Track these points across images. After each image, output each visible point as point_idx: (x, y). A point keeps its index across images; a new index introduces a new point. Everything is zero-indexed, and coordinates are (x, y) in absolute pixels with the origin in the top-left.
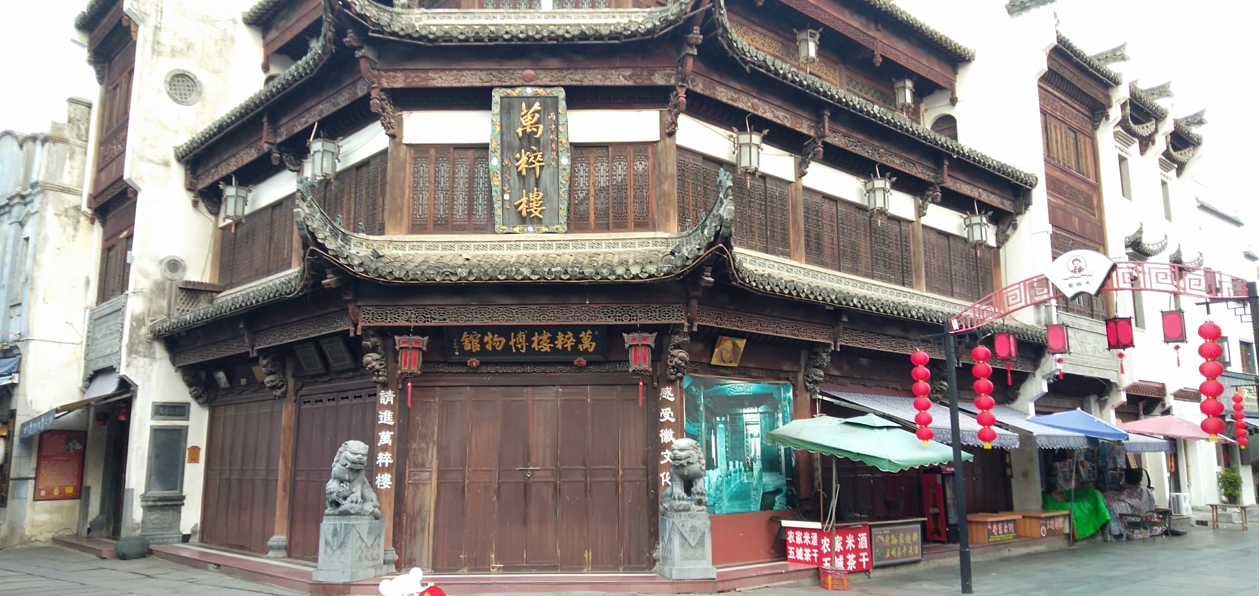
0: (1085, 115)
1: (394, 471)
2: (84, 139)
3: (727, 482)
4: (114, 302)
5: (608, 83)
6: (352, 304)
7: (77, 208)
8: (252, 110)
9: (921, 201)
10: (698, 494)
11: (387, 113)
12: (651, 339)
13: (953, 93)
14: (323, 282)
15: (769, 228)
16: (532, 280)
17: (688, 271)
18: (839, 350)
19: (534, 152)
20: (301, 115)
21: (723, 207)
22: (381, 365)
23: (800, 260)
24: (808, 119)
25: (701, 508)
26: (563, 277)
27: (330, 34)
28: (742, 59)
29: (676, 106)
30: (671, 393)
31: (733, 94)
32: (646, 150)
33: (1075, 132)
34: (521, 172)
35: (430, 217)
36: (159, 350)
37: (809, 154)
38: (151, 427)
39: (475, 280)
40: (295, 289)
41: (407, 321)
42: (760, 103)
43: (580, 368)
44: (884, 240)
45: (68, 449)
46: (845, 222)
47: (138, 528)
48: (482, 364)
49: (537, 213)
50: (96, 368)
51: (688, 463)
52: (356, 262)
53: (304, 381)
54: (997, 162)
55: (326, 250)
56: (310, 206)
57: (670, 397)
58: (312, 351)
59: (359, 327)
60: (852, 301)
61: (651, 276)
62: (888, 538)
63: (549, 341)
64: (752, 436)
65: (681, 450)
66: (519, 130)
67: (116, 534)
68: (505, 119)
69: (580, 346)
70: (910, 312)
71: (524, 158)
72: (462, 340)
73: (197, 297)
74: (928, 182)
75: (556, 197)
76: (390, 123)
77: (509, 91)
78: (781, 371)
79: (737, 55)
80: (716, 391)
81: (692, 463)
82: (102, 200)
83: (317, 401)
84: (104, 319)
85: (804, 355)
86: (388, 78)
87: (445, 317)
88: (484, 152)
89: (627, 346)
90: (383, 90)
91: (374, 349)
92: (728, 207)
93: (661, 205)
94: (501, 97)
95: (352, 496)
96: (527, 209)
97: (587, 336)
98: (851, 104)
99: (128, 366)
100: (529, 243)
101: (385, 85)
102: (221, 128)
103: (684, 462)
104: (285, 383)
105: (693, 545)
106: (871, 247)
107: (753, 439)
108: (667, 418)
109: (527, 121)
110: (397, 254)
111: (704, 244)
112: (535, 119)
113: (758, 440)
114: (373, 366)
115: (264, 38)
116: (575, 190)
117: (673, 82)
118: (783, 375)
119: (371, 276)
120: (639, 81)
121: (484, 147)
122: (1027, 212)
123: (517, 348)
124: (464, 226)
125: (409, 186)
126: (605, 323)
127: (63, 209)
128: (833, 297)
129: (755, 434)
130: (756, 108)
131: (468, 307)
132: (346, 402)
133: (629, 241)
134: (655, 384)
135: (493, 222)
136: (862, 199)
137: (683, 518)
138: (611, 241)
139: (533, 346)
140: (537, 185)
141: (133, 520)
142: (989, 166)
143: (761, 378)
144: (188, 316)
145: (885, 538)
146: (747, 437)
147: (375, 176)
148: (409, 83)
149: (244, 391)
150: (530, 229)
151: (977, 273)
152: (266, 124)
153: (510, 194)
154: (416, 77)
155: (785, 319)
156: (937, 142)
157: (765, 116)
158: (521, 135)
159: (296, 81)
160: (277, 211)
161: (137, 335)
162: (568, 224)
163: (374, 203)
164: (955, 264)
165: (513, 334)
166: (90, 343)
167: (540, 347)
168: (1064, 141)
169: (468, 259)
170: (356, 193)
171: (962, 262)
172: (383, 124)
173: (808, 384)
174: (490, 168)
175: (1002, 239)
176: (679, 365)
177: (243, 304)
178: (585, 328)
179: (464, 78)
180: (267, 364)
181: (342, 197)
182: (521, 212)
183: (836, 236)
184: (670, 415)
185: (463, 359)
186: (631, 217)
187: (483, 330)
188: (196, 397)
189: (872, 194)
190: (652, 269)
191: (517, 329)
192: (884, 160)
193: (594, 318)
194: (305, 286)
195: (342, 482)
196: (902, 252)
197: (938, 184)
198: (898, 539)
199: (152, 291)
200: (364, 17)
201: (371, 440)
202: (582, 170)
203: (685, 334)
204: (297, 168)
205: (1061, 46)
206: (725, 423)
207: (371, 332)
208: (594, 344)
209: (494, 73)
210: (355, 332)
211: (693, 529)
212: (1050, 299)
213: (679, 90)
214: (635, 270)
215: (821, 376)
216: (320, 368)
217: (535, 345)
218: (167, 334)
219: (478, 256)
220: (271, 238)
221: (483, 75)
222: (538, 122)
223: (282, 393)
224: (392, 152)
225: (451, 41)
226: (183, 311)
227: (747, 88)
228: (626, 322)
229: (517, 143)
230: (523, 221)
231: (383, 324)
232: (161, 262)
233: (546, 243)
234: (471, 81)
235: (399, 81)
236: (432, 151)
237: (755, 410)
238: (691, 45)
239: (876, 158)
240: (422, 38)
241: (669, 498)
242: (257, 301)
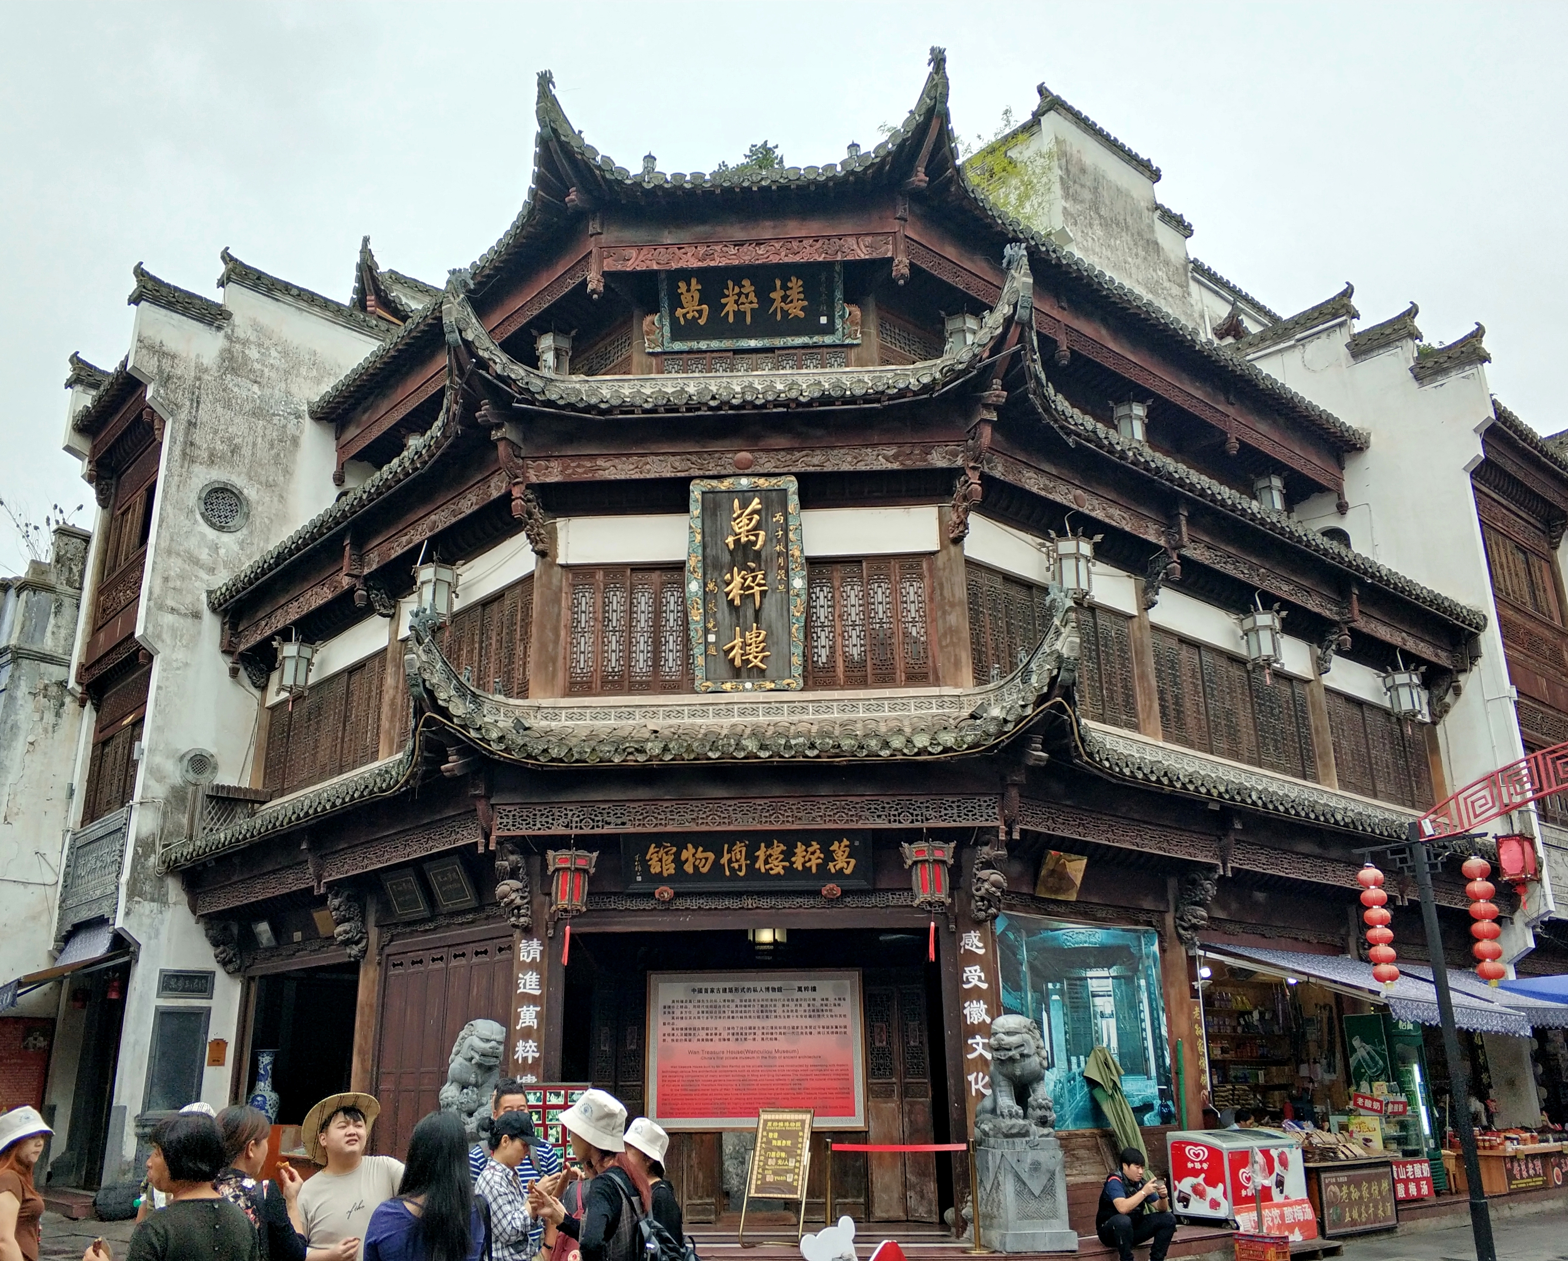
0: (1536, 527)
1: (541, 1071)
2: (77, 585)
3: (1070, 1091)
4: (111, 819)
5: (861, 467)
6: (483, 802)
7: (62, 684)
8: (330, 529)
9: (1319, 651)
10: (1041, 1107)
11: (536, 520)
12: (946, 852)
13: (1341, 496)
14: (443, 767)
15: (1105, 686)
16: (760, 758)
17: (1007, 742)
18: (1230, 874)
19: (753, 571)
20: (401, 532)
21: (1061, 638)
22: (522, 898)
23: (1154, 735)
24: (1156, 522)
25: (1046, 1131)
26: (808, 753)
27: (455, 407)
28: (1062, 427)
29: (965, 498)
30: (980, 940)
31: (1047, 482)
32: (919, 565)
33: (1525, 553)
34: (733, 600)
35: (596, 670)
36: (174, 889)
37: (1158, 574)
38: (157, 1008)
39: (672, 760)
40: (397, 782)
41: (567, 826)
42: (1086, 496)
43: (832, 901)
44: (1272, 709)
45: (26, 1048)
46: (1215, 679)
47: (129, 1171)
48: (678, 895)
49: (756, 662)
50: (76, 921)
51: (1023, 1056)
52: (494, 735)
53: (395, 932)
54: (1429, 592)
55: (450, 717)
56: (428, 652)
57: (977, 947)
58: (410, 882)
59: (493, 838)
60: (1250, 796)
61: (946, 750)
62: (1345, 1188)
63: (782, 856)
64: (1102, 1016)
65: (1008, 1033)
66: (730, 540)
67: (92, 1180)
68: (708, 523)
69: (831, 865)
70: (1333, 816)
71: (738, 580)
72: (648, 858)
73: (232, 810)
74: (1331, 620)
75: (786, 636)
76: (539, 534)
77: (714, 483)
78: (1142, 910)
79: (1056, 421)
80: (1044, 940)
81: (1028, 1056)
82: (97, 672)
83: (413, 963)
84: (92, 846)
85: (1172, 883)
86: (538, 469)
87: (625, 819)
88: (677, 576)
89: (909, 862)
90: (530, 486)
91: (513, 874)
92: (1070, 639)
93: (947, 646)
94: (703, 493)
95: (481, 1109)
96: (742, 655)
97: (842, 848)
98: (1219, 497)
99: (127, 914)
100: (747, 706)
101: (534, 479)
102: (279, 557)
103: (1014, 1053)
104: (364, 935)
105: (1037, 1195)
106: (1254, 719)
107: (1104, 1021)
108: (975, 982)
109: (742, 527)
110: (549, 726)
111: (1032, 698)
112: (754, 522)
113: (1113, 1022)
114: (513, 901)
115: (337, 439)
116: (814, 627)
117: (959, 462)
118: (1143, 917)
119: (515, 756)
120: (908, 462)
121: (678, 567)
122: (1475, 669)
123: (732, 869)
124: (648, 683)
125: (565, 626)
126: (872, 826)
127: (42, 687)
128: (1222, 789)
129: (1108, 1011)
130: (1080, 502)
131: (660, 803)
132: (463, 961)
133: (899, 701)
134: (952, 926)
135: (691, 676)
136: (1237, 644)
137: (1018, 1149)
138: (872, 702)
139: (757, 866)
140: (757, 619)
141: (122, 1156)
142: (1417, 597)
143: (1111, 920)
144: (222, 836)
145: (1341, 1191)
146: (1095, 1018)
147: (513, 615)
148: (570, 475)
149: (298, 951)
150: (748, 685)
151: (1406, 761)
152: (348, 548)
153: (716, 633)
154: (578, 466)
155: (1150, 823)
156: (1343, 559)
157: (1093, 514)
158: (732, 546)
159: (400, 481)
160: (356, 677)
161: (143, 867)
162: (805, 678)
163: (511, 656)
164: (1375, 747)
165: (726, 846)
166: (69, 881)
167: (768, 867)
168: (1511, 565)
169: (656, 732)
170: (481, 642)
171: (1384, 744)
172: (528, 536)
173: (1182, 932)
174: (687, 595)
175: (1439, 711)
176: (992, 894)
177: (311, 812)
178: (838, 835)
179: (648, 467)
180: (340, 906)
181: (460, 649)
182: (732, 660)
183: (1202, 700)
184: (980, 977)
185: (646, 888)
186: (900, 665)
187: (680, 840)
188: (224, 963)
189: (1252, 636)
190: (948, 739)
191: (733, 837)
192: (1266, 586)
193: (854, 819)
194: (413, 775)
195: (463, 1088)
196: (1298, 727)
197: (1346, 623)
198: (1361, 1191)
199: (167, 801)
200: (506, 380)
201: (507, 1019)
202: (822, 597)
203: (999, 845)
204: (391, 612)
205: (1500, 424)
206: (1061, 993)
207: (509, 846)
208: (853, 862)
209: (694, 458)
210: (487, 845)
211: (1036, 1167)
212: (1526, 802)
213: (970, 473)
214: (921, 741)
215: (1203, 919)
216: (422, 909)
217: (760, 864)
218: (189, 865)
219: (671, 727)
220: (346, 718)
221: (677, 461)
222: (757, 528)
223: (360, 951)
224: (540, 577)
225: (633, 412)
226: (211, 830)
227: (1066, 474)
228: (906, 825)
229: (726, 558)
230: (737, 673)
231: (530, 832)
232: (182, 758)
233: (773, 705)
234: (659, 470)
235: (554, 474)
236: (600, 575)
237: (1105, 973)
238: (987, 406)
239: (1256, 581)
240: (590, 408)
241: (989, 1116)
242: (334, 805)
